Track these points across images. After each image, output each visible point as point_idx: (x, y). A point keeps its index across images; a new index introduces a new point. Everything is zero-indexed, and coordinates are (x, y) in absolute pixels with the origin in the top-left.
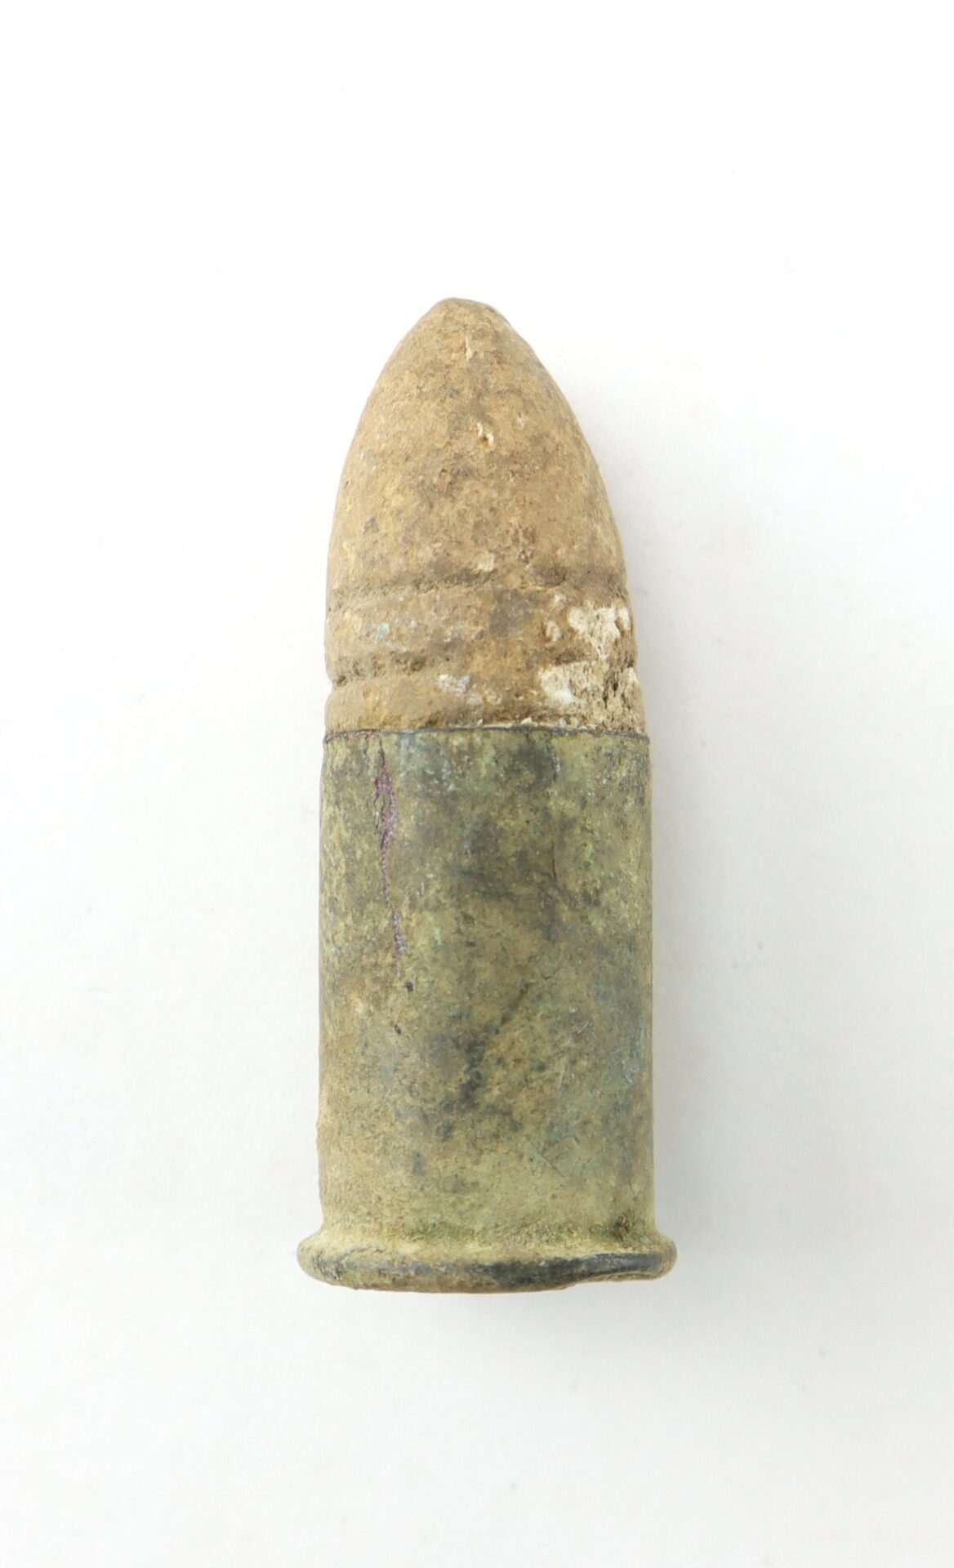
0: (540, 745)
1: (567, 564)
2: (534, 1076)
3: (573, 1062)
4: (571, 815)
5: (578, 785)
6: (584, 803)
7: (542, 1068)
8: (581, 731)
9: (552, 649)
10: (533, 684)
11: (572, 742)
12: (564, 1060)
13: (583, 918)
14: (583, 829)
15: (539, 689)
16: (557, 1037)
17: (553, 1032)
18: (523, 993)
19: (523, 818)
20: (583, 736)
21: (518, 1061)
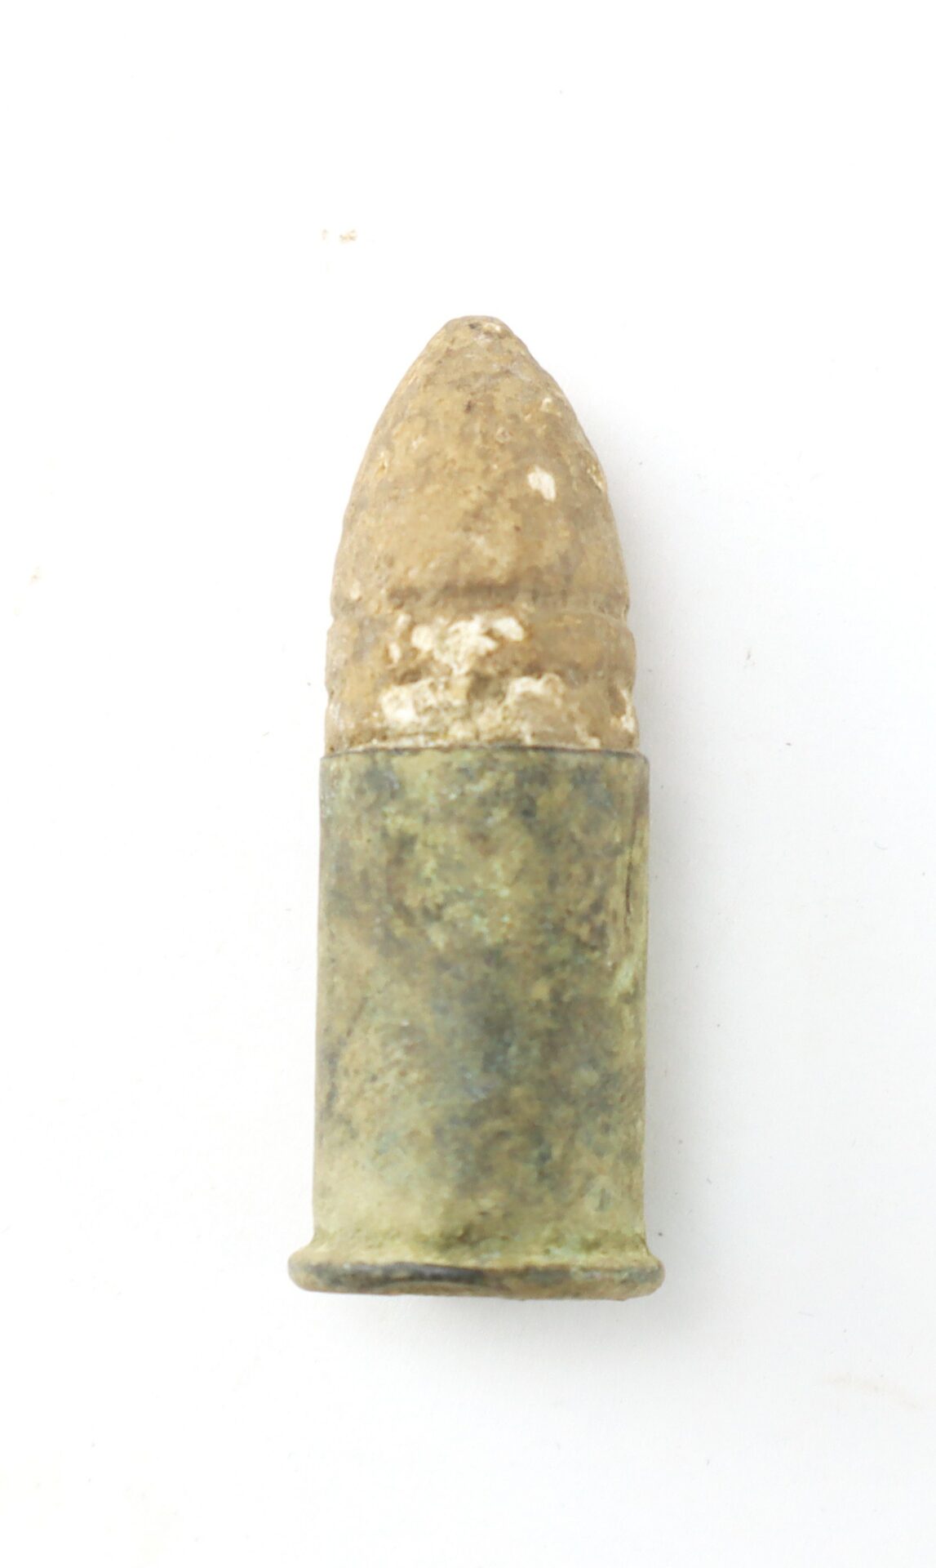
0: (381, 765)
1: (418, 585)
2: (368, 1086)
3: (403, 1074)
4: (411, 832)
5: (418, 803)
6: (427, 819)
7: (374, 1079)
8: (427, 748)
9: (394, 670)
10: (376, 707)
11: (414, 760)
12: (394, 1072)
13: (422, 933)
14: (425, 844)
15: (381, 710)
16: (389, 1049)
17: (384, 1044)
18: (361, 1008)
19: (365, 837)
20: (427, 754)
21: (357, 1072)
